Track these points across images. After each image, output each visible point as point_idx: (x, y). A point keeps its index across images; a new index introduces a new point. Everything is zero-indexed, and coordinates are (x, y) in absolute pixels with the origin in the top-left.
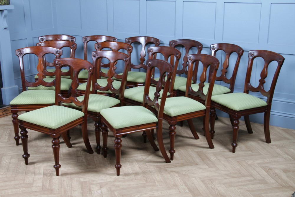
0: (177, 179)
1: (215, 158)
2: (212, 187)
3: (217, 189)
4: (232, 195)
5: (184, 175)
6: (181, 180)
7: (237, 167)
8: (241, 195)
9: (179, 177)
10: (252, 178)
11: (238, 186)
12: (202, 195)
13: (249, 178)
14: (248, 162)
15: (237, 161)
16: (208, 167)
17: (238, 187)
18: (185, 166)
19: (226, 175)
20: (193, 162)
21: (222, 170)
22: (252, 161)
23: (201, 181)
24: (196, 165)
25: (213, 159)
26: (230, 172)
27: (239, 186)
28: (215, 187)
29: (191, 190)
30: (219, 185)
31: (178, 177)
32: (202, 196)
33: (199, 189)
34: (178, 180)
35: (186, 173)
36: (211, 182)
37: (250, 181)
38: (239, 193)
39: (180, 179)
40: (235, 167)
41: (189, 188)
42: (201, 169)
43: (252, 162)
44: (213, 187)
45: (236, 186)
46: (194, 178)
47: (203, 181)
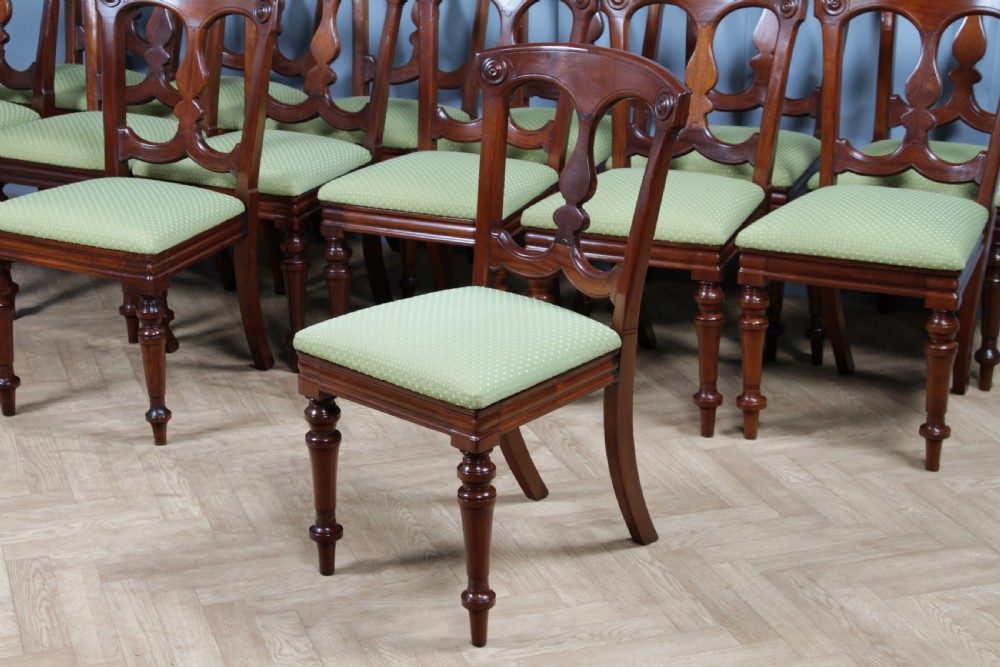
0: (651, 572)
1: (802, 475)
2: (817, 601)
3: (842, 608)
4: (916, 631)
5: (678, 553)
6: (671, 577)
7: (911, 509)
8: (956, 628)
9: (657, 563)
10: (989, 556)
11: (933, 591)
12: (781, 637)
13: (974, 554)
14: (952, 484)
15: (905, 485)
16: (781, 514)
17: (937, 593)
18: (672, 514)
19: (864, 543)
20: (702, 494)
21: (847, 526)
22: (973, 482)
23: (762, 574)
24: (724, 508)
25: (792, 480)
26: (886, 534)
27: (939, 590)
28: (831, 600)
29: (724, 616)
30: (847, 590)
31: (651, 563)
32: (781, 641)
33: (760, 613)
34: (654, 576)
35: (682, 543)
36: (810, 579)
37: (987, 565)
38: (948, 620)
39: (664, 571)
40: (900, 511)
41: (713, 610)
42: (748, 523)
43: (971, 485)
44: (821, 598)
45: (928, 592)
46: (726, 566)
47: (768, 576)
